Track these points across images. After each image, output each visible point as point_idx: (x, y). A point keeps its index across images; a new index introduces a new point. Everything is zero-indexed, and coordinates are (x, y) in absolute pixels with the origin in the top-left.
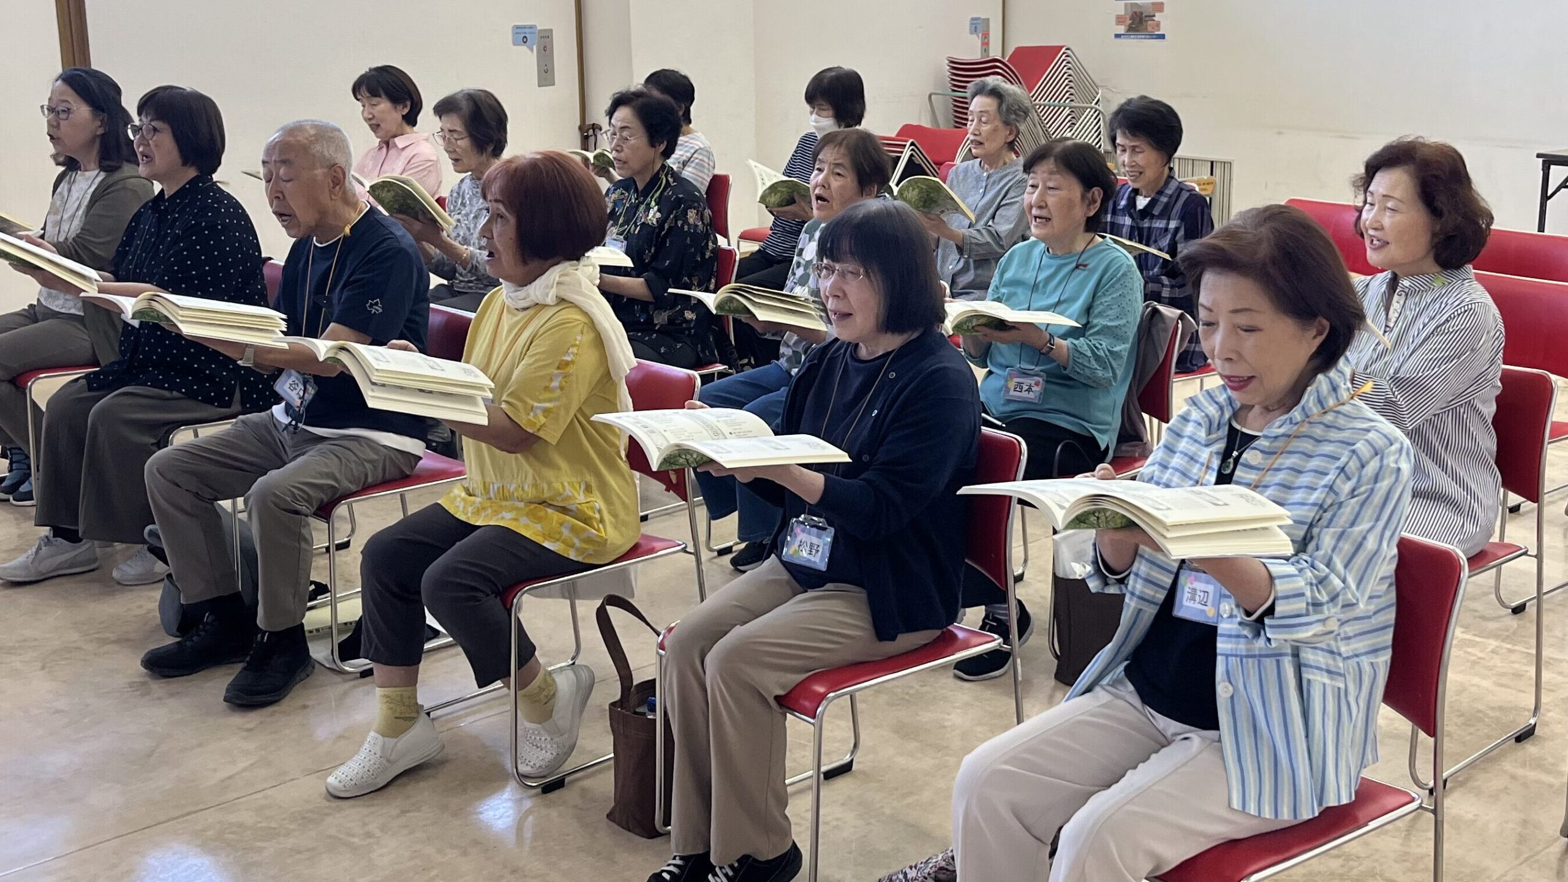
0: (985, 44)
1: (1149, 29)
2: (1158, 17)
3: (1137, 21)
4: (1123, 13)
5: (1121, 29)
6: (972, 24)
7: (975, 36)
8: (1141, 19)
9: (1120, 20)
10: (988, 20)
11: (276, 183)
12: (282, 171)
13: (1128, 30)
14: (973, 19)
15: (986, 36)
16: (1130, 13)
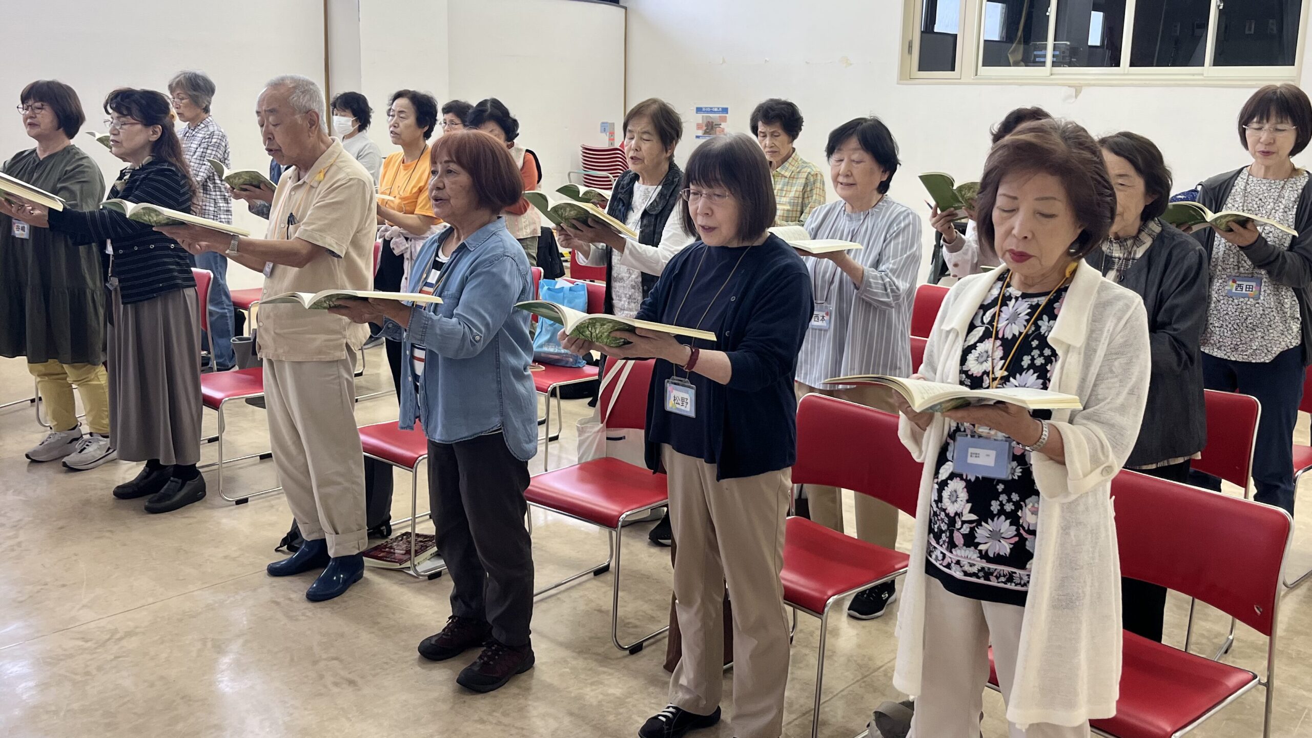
0: (612, 140)
1: (717, 133)
2: (723, 125)
3: (710, 127)
4: (701, 122)
5: (700, 133)
6: (601, 126)
7: (604, 134)
8: (712, 127)
9: (699, 127)
10: (613, 124)
11: (267, 126)
12: (271, 119)
13: (704, 134)
14: (603, 123)
15: (612, 134)
16: (705, 122)
